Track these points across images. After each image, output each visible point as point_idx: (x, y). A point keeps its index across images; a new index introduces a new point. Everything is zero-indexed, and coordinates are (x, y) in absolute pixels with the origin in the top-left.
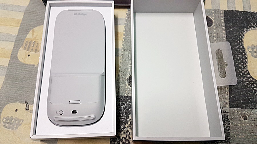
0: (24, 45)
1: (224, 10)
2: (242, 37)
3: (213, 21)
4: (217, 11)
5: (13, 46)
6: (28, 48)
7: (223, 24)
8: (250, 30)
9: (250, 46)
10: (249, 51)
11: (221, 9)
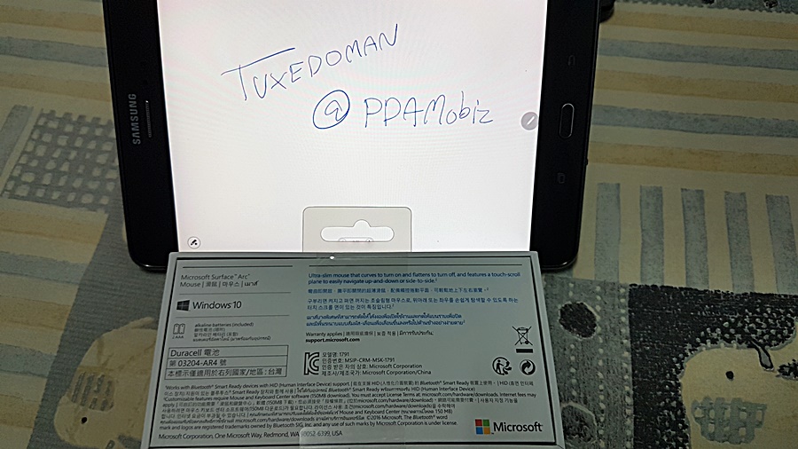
0: (73, 386)
1: (631, 285)
2: (678, 372)
3: (598, 318)
4: (609, 288)
5: (43, 391)
6: (85, 397)
7: (626, 331)
8: (701, 351)
9: (700, 401)
10: (697, 416)
11: (621, 282)
